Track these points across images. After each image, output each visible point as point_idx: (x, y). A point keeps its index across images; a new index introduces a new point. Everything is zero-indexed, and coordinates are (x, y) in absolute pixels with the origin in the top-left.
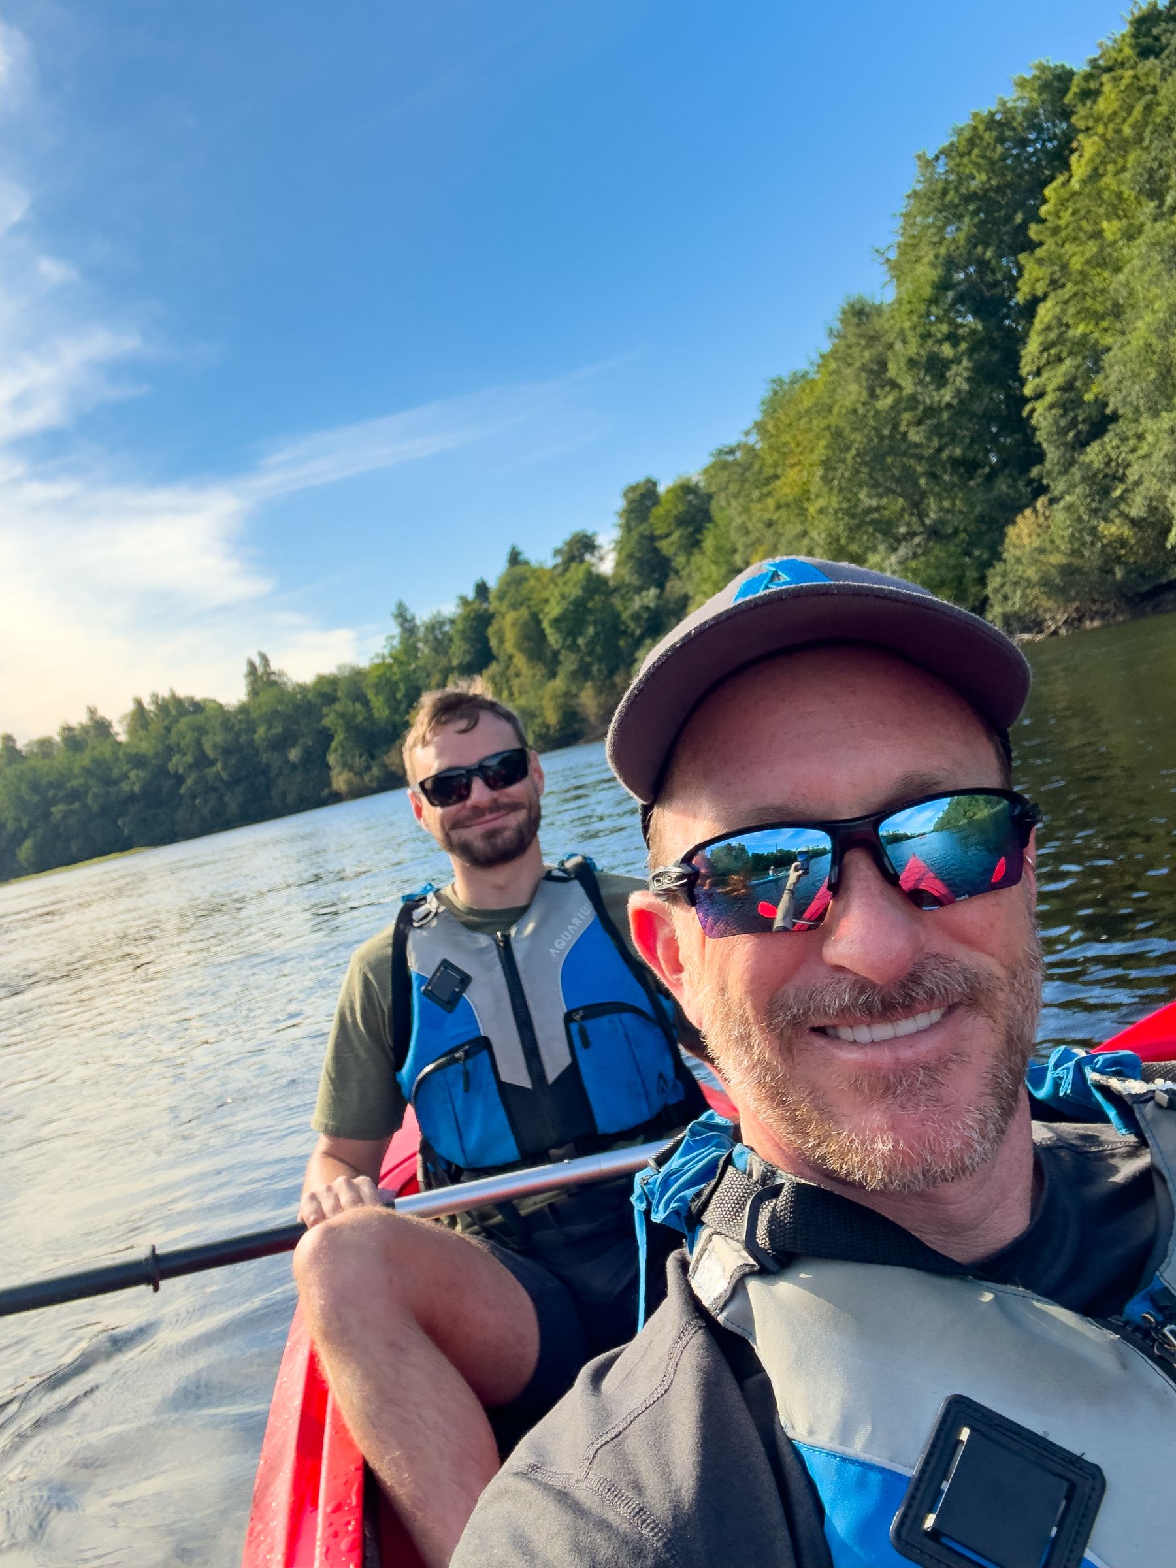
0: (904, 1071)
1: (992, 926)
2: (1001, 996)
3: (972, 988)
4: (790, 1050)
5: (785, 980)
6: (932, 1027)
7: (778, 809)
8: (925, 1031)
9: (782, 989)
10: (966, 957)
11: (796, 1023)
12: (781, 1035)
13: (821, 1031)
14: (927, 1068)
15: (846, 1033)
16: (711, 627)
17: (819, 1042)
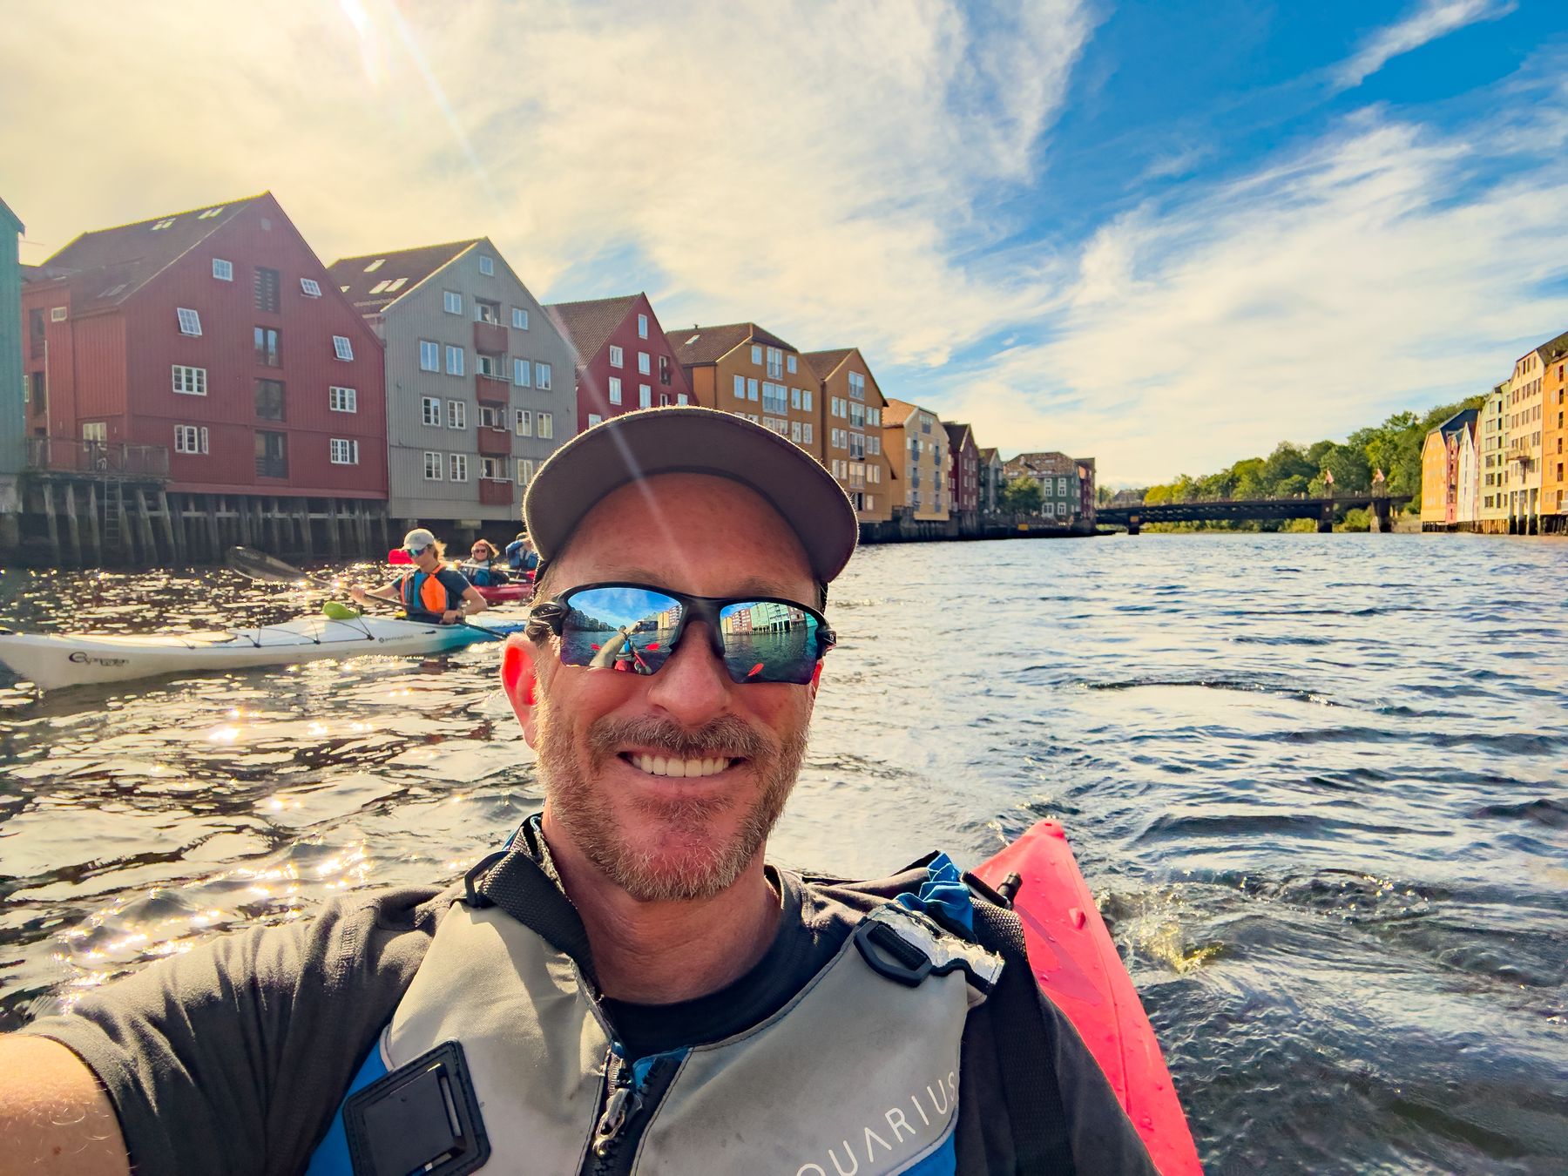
0: (682, 802)
1: (780, 706)
2: (772, 761)
3: (754, 748)
4: (597, 769)
5: (610, 709)
6: (714, 776)
7: (649, 576)
8: (707, 777)
9: (606, 717)
10: (756, 724)
11: (610, 742)
12: (594, 753)
13: (626, 757)
14: (701, 804)
15: (646, 763)
16: (640, 420)
17: (624, 767)
